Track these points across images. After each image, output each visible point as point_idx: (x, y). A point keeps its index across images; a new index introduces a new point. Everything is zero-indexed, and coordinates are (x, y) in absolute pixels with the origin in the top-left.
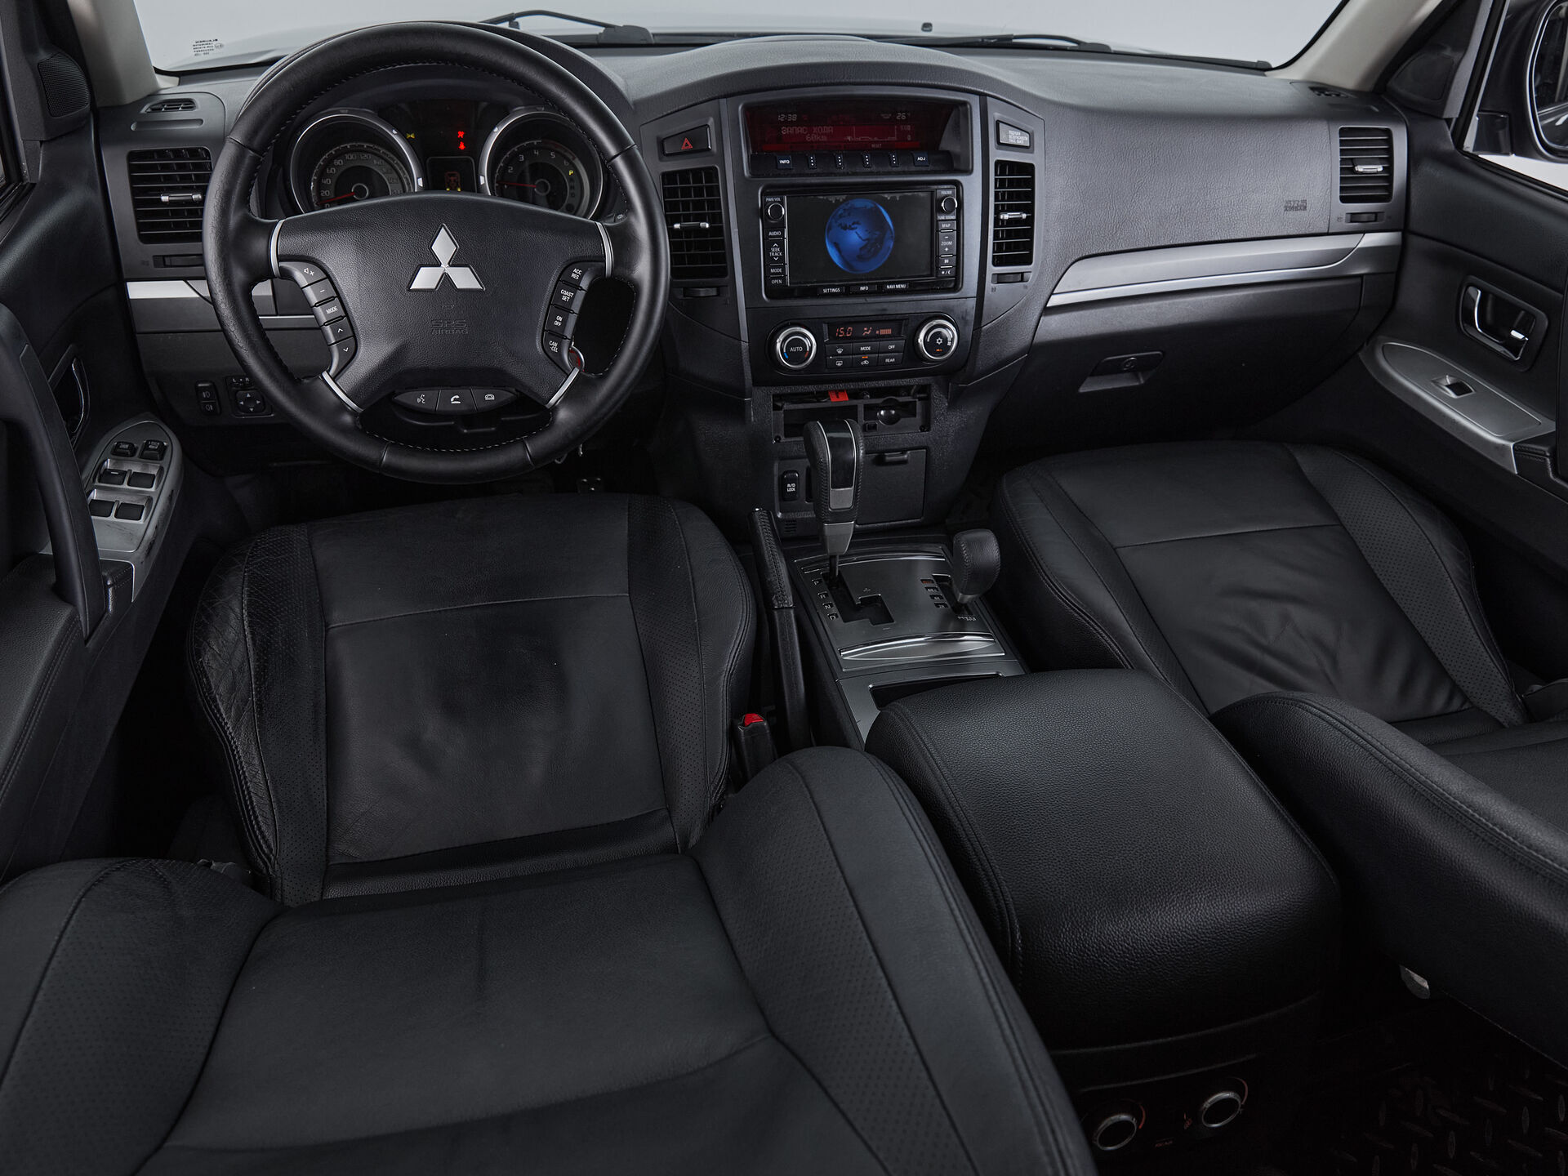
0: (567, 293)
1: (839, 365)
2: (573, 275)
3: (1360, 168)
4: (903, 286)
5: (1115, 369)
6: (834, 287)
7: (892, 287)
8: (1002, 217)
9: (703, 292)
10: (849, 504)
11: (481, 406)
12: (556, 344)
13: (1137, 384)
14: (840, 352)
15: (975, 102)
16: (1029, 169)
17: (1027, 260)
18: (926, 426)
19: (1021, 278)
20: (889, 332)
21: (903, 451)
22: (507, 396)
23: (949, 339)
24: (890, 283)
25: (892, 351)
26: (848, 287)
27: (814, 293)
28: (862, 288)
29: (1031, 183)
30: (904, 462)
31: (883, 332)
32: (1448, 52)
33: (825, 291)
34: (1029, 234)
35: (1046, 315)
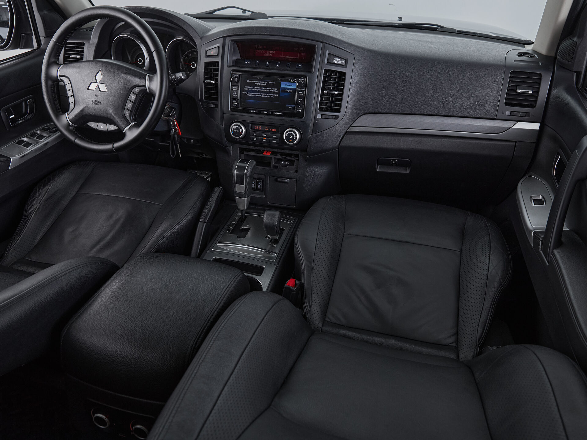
0: (133, 96)
1: (255, 140)
2: (136, 91)
3: (518, 91)
4: (281, 114)
5: (388, 163)
6: (255, 110)
7: (276, 113)
8: (325, 92)
9: (212, 106)
10: (243, 192)
11: (108, 130)
12: (128, 113)
13: (406, 172)
14: (255, 135)
15: (319, 46)
16: (344, 74)
17: (339, 111)
18: (297, 171)
19: (336, 117)
20: (275, 130)
21: (287, 178)
22: (116, 128)
23: (295, 137)
24: (276, 112)
25: (274, 138)
26: (260, 111)
27: (247, 111)
28: (265, 112)
29: (344, 80)
30: (287, 183)
31: (273, 130)
32: (575, 39)
33: (251, 111)
34: (341, 100)
35: (348, 135)
